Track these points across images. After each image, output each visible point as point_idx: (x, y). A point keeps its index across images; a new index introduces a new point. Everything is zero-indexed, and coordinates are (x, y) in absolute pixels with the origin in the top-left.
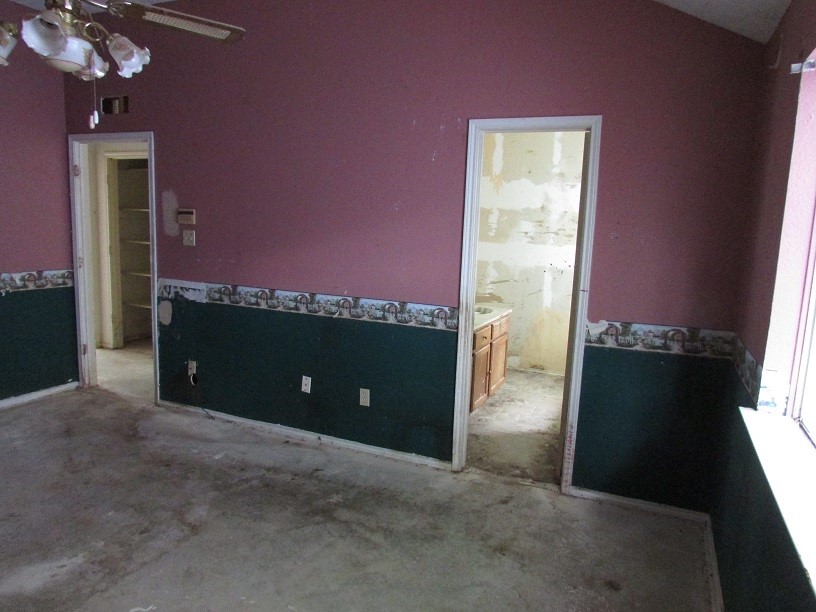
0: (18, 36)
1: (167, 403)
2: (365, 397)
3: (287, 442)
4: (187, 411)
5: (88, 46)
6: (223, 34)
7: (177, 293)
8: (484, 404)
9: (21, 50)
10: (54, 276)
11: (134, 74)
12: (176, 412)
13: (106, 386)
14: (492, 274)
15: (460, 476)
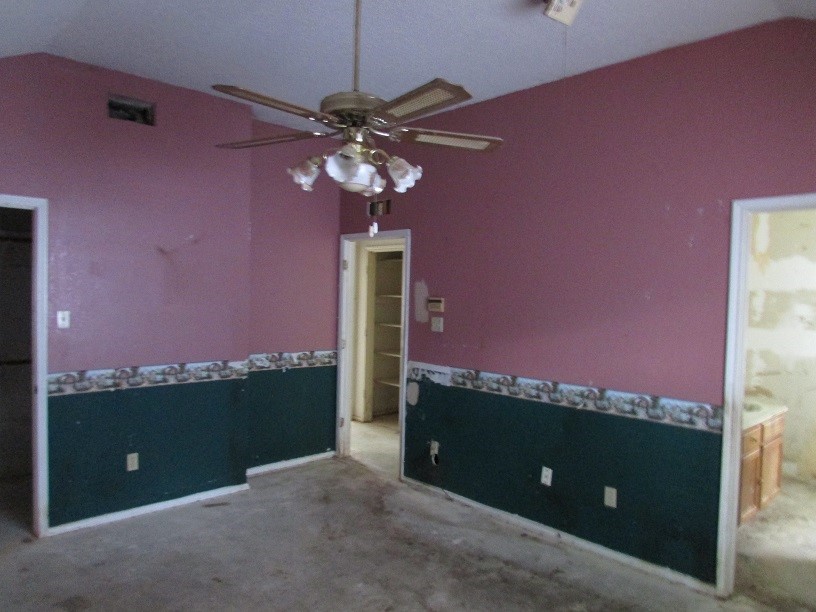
0: (322, 167)
1: (410, 480)
2: (611, 497)
3: (524, 535)
4: (429, 490)
5: (372, 169)
6: (481, 145)
7: (424, 375)
8: (753, 519)
9: (324, 178)
10: (322, 355)
11: (408, 189)
12: (416, 490)
13: (357, 458)
14: (759, 365)
15: (727, 605)
